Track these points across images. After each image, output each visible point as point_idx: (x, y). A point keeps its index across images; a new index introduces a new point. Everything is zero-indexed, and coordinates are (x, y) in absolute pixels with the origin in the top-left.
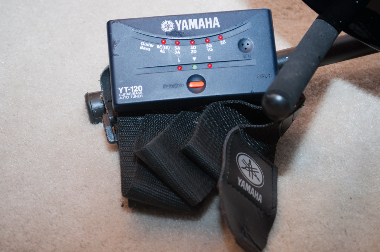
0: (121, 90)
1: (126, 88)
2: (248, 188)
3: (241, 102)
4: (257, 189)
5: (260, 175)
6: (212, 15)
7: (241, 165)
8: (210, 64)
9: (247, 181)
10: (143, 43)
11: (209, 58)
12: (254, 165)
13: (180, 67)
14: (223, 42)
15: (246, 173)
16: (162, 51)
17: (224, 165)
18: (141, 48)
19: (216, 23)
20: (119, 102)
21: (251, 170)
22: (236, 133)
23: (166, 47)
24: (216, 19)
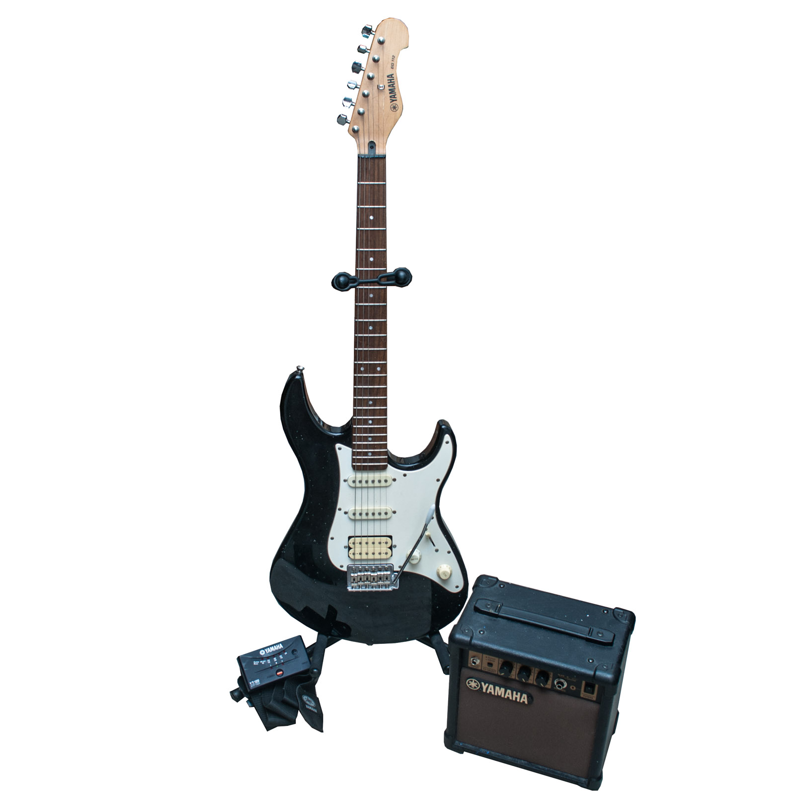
0: (251, 683)
1: (253, 682)
2: (310, 708)
3: (300, 675)
4: (314, 708)
5: (313, 702)
6: (278, 643)
7: (305, 700)
8: (283, 663)
9: (309, 706)
10: (254, 662)
11: (282, 661)
12: (309, 699)
13: (271, 668)
14: (286, 653)
15: (308, 702)
16: (263, 663)
17: (299, 702)
18: (254, 664)
19: (281, 646)
20: (251, 688)
21: (309, 701)
22: (299, 688)
23: (264, 661)
24: (280, 644)
